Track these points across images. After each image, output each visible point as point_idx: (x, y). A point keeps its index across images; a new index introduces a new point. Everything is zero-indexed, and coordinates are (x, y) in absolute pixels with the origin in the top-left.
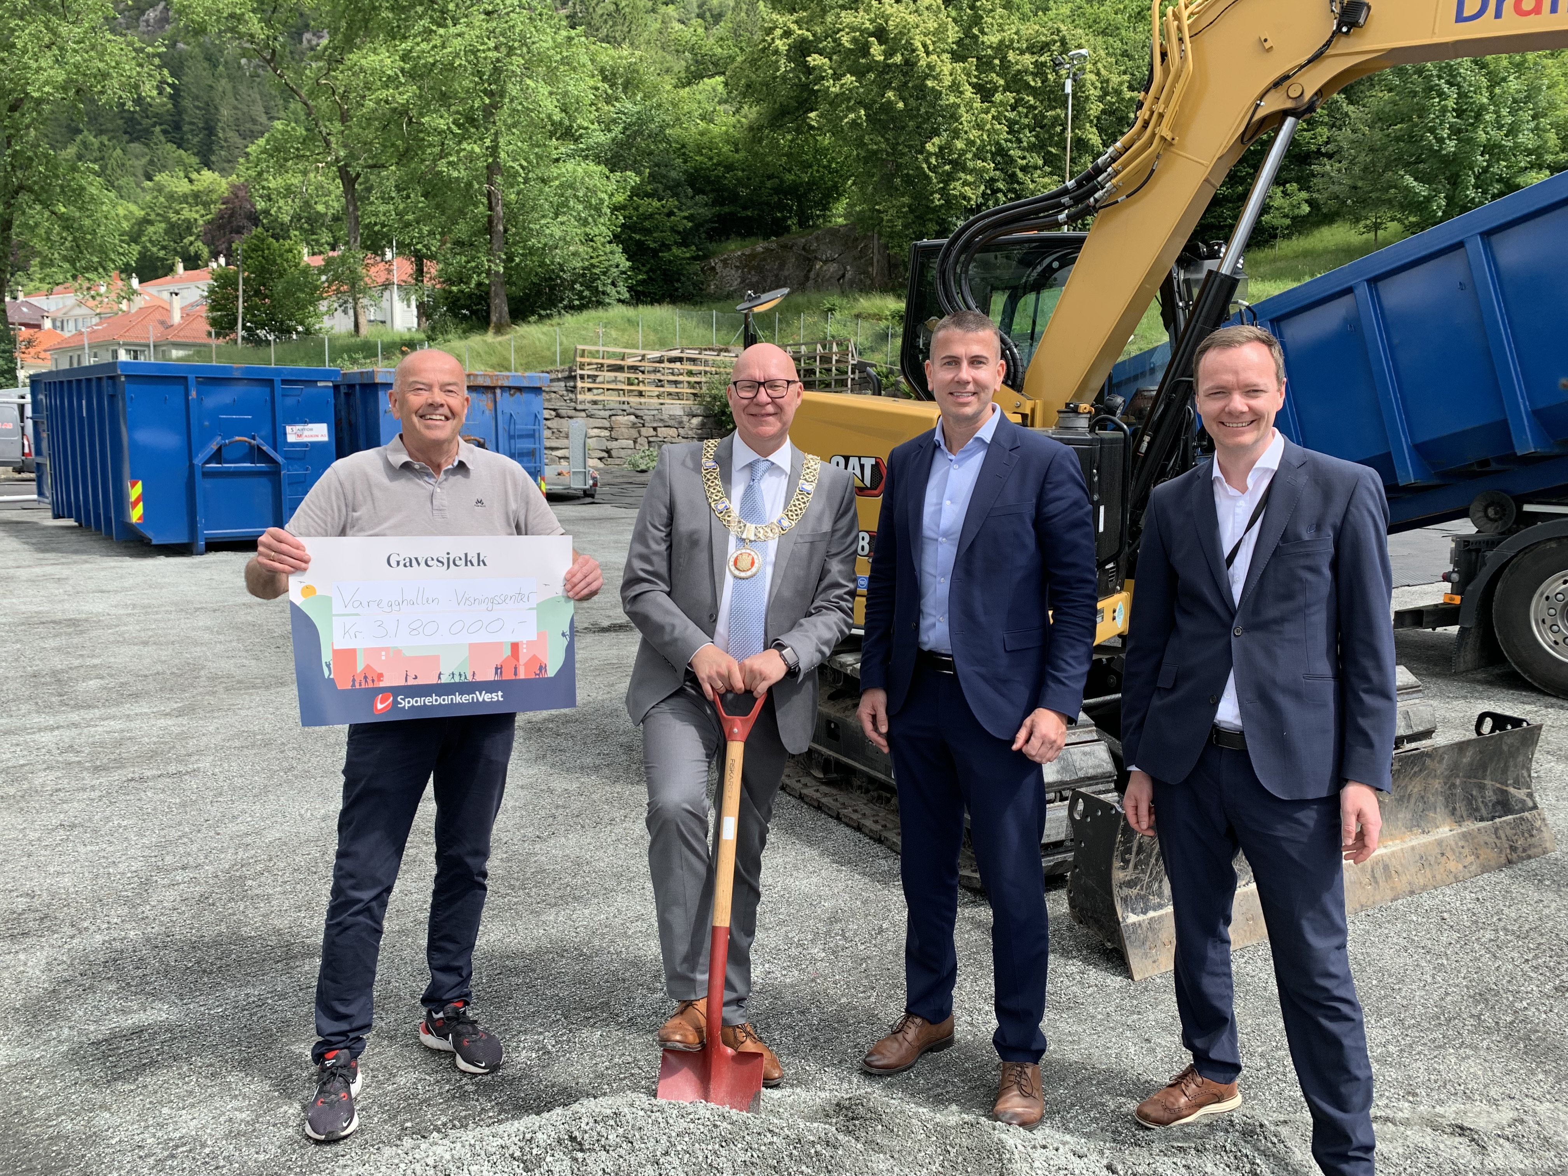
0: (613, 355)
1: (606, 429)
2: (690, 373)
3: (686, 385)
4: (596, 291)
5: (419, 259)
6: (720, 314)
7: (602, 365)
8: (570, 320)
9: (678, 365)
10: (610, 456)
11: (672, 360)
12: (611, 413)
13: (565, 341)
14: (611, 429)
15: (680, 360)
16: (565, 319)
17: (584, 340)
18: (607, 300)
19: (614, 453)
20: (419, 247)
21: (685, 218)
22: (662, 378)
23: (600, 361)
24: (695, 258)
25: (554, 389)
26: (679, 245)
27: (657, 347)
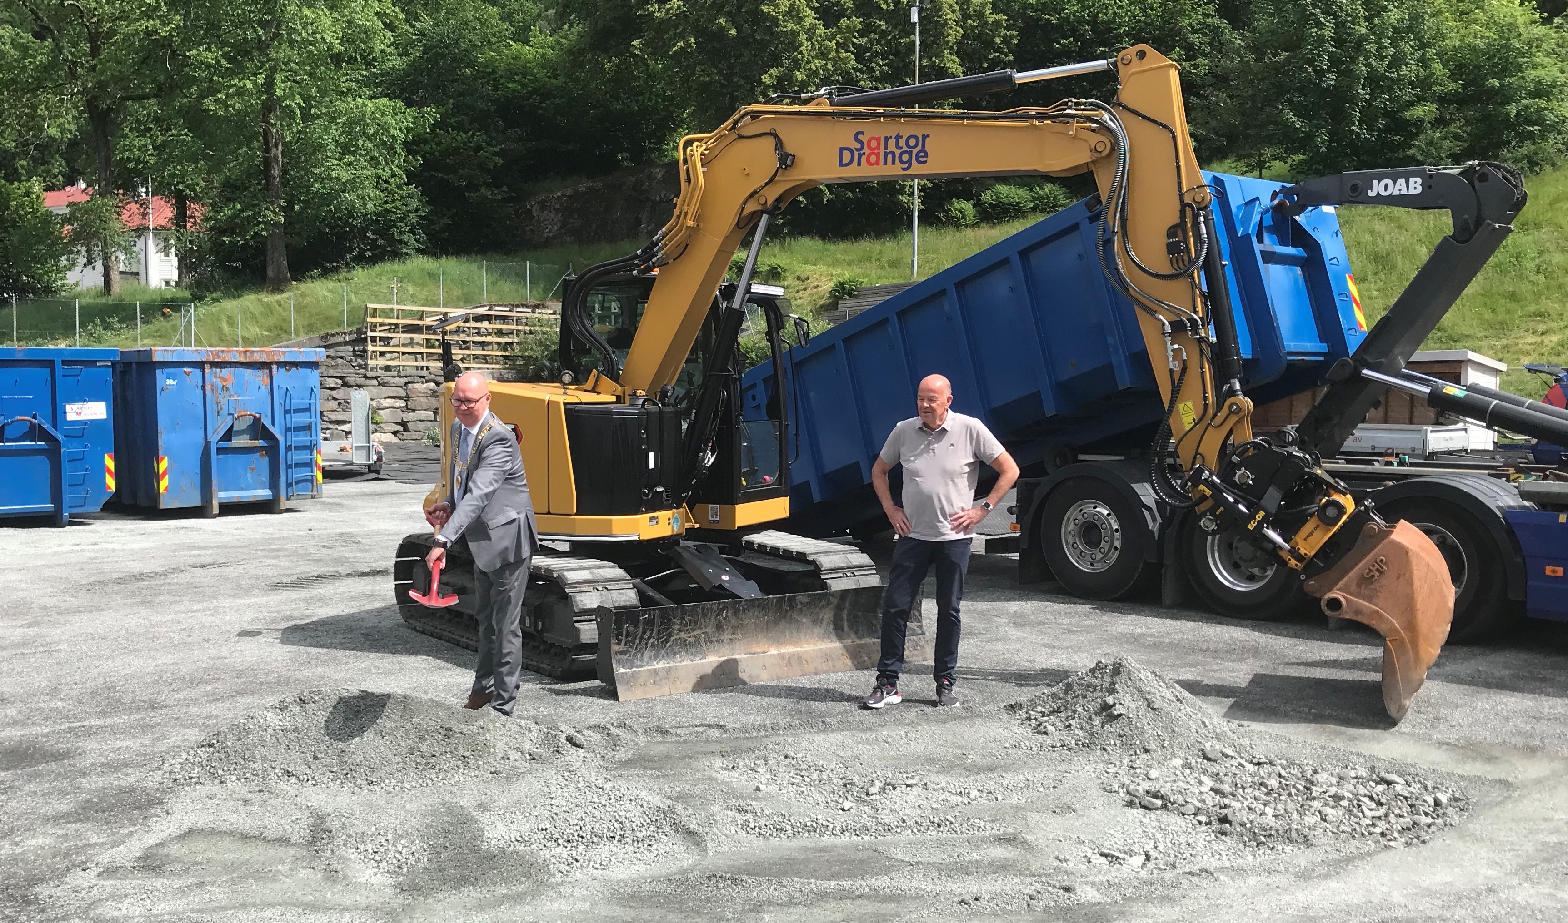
0: (411, 315)
1: (401, 398)
2: (500, 333)
3: (495, 347)
4: (391, 240)
5: (181, 202)
6: (535, 266)
7: (397, 325)
8: (360, 274)
9: (486, 324)
10: (406, 429)
11: (479, 318)
12: (406, 380)
13: (354, 299)
14: (407, 398)
15: (488, 318)
16: (354, 272)
17: (377, 299)
18: (404, 250)
19: (411, 426)
20: (180, 187)
21: (496, 154)
22: (467, 339)
23: (395, 321)
24: (505, 200)
25: (340, 354)
26: (488, 185)
27: (461, 304)
